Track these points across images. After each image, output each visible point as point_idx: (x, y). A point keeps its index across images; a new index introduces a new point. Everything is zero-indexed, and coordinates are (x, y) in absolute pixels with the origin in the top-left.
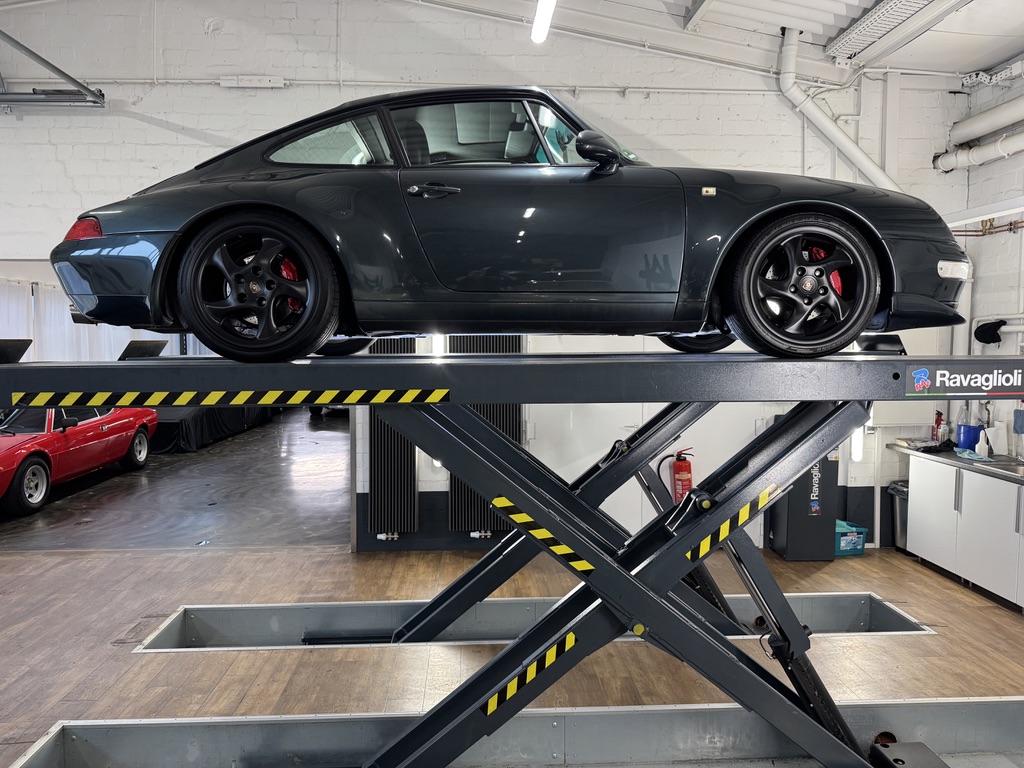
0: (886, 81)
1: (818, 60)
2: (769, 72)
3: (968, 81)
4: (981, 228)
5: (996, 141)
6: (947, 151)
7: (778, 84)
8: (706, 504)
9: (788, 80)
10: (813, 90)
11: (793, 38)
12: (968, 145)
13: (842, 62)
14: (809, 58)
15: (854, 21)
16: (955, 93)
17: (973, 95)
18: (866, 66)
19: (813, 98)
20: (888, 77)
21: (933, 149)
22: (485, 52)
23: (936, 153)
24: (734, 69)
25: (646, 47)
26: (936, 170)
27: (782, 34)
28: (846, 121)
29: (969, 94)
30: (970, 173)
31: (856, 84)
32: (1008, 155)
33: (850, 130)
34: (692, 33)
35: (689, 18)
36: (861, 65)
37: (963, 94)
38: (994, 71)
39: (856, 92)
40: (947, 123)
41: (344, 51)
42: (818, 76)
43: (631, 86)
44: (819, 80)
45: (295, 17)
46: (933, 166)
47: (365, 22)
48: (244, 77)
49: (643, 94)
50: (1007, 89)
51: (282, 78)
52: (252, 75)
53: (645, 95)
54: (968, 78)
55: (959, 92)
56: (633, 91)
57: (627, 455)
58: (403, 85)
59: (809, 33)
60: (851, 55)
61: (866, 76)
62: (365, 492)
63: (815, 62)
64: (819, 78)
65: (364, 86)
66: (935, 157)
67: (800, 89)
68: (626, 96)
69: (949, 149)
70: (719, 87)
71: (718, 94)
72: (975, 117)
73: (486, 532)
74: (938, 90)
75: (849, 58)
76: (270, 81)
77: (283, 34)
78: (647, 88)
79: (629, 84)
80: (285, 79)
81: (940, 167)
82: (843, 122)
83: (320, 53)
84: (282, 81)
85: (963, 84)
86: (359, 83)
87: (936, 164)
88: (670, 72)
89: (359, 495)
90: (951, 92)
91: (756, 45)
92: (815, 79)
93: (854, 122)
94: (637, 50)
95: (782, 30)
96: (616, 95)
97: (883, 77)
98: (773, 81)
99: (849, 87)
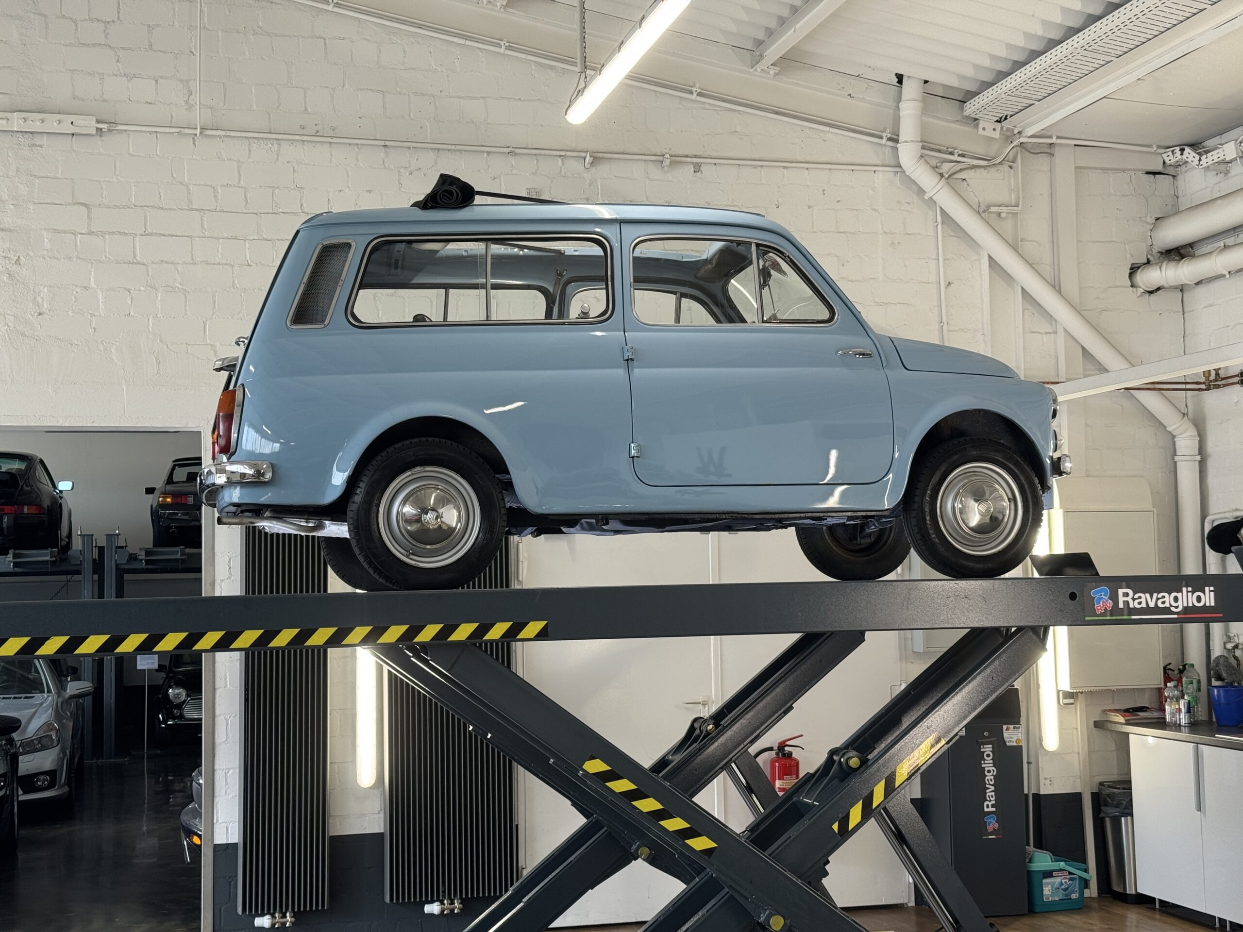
0: (1053, 155)
1: (950, 122)
2: (881, 138)
3: (1170, 158)
4: (1203, 380)
5: (1212, 252)
6: (1148, 262)
7: (896, 156)
9: (908, 154)
10: (946, 168)
11: (910, 89)
12: (1178, 252)
13: (988, 129)
14: (939, 118)
15: (1002, 75)
17: (1179, 178)
18: (1023, 134)
19: (948, 179)
20: (1057, 151)
21: (1128, 256)
22: (441, 91)
23: (1133, 264)
24: (829, 132)
25: (695, 94)
26: (1135, 289)
27: (898, 82)
28: (999, 214)
29: (1174, 176)
30: (1184, 296)
31: (1011, 159)
32: (1229, 272)
33: (1008, 226)
34: (765, 75)
35: (758, 53)
36: (1016, 132)
37: (1166, 176)
38: (1204, 148)
39: (1012, 171)
40: (1146, 217)
41: (202, 79)
42: (954, 145)
43: (674, 153)
44: (956, 151)
45: (116, 19)
46: (1130, 284)
47: (238, 32)
48: (25, 115)
49: (692, 166)
50: (1223, 175)
51: (94, 118)
52: (39, 112)
53: (694, 167)
54: (1170, 153)
55: (1160, 173)
56: (676, 160)
57: (714, 737)
58: (305, 138)
59: (938, 84)
60: (1001, 118)
61: (1024, 148)
62: (229, 842)
63: (951, 125)
64: (956, 149)
65: (238, 137)
66: (1131, 269)
67: (929, 166)
68: (666, 168)
69: (1151, 258)
70: (808, 159)
71: (807, 169)
72: (1184, 213)
73: (452, 903)
74: (1130, 170)
75: (997, 121)
76: (72, 123)
77: (94, 45)
78: (696, 156)
79: (670, 149)
80: (98, 122)
81: (1141, 285)
82: (994, 215)
83: (160, 80)
84: (93, 123)
85: (1164, 162)
86: (229, 133)
87: (1134, 279)
88: (732, 132)
89: (217, 848)
90: (1148, 173)
91: (861, 97)
92: (950, 150)
93: (1010, 215)
94: (680, 97)
95: (897, 78)
96: (651, 166)
97: (1049, 150)
98: (888, 151)
99: (1000, 163)
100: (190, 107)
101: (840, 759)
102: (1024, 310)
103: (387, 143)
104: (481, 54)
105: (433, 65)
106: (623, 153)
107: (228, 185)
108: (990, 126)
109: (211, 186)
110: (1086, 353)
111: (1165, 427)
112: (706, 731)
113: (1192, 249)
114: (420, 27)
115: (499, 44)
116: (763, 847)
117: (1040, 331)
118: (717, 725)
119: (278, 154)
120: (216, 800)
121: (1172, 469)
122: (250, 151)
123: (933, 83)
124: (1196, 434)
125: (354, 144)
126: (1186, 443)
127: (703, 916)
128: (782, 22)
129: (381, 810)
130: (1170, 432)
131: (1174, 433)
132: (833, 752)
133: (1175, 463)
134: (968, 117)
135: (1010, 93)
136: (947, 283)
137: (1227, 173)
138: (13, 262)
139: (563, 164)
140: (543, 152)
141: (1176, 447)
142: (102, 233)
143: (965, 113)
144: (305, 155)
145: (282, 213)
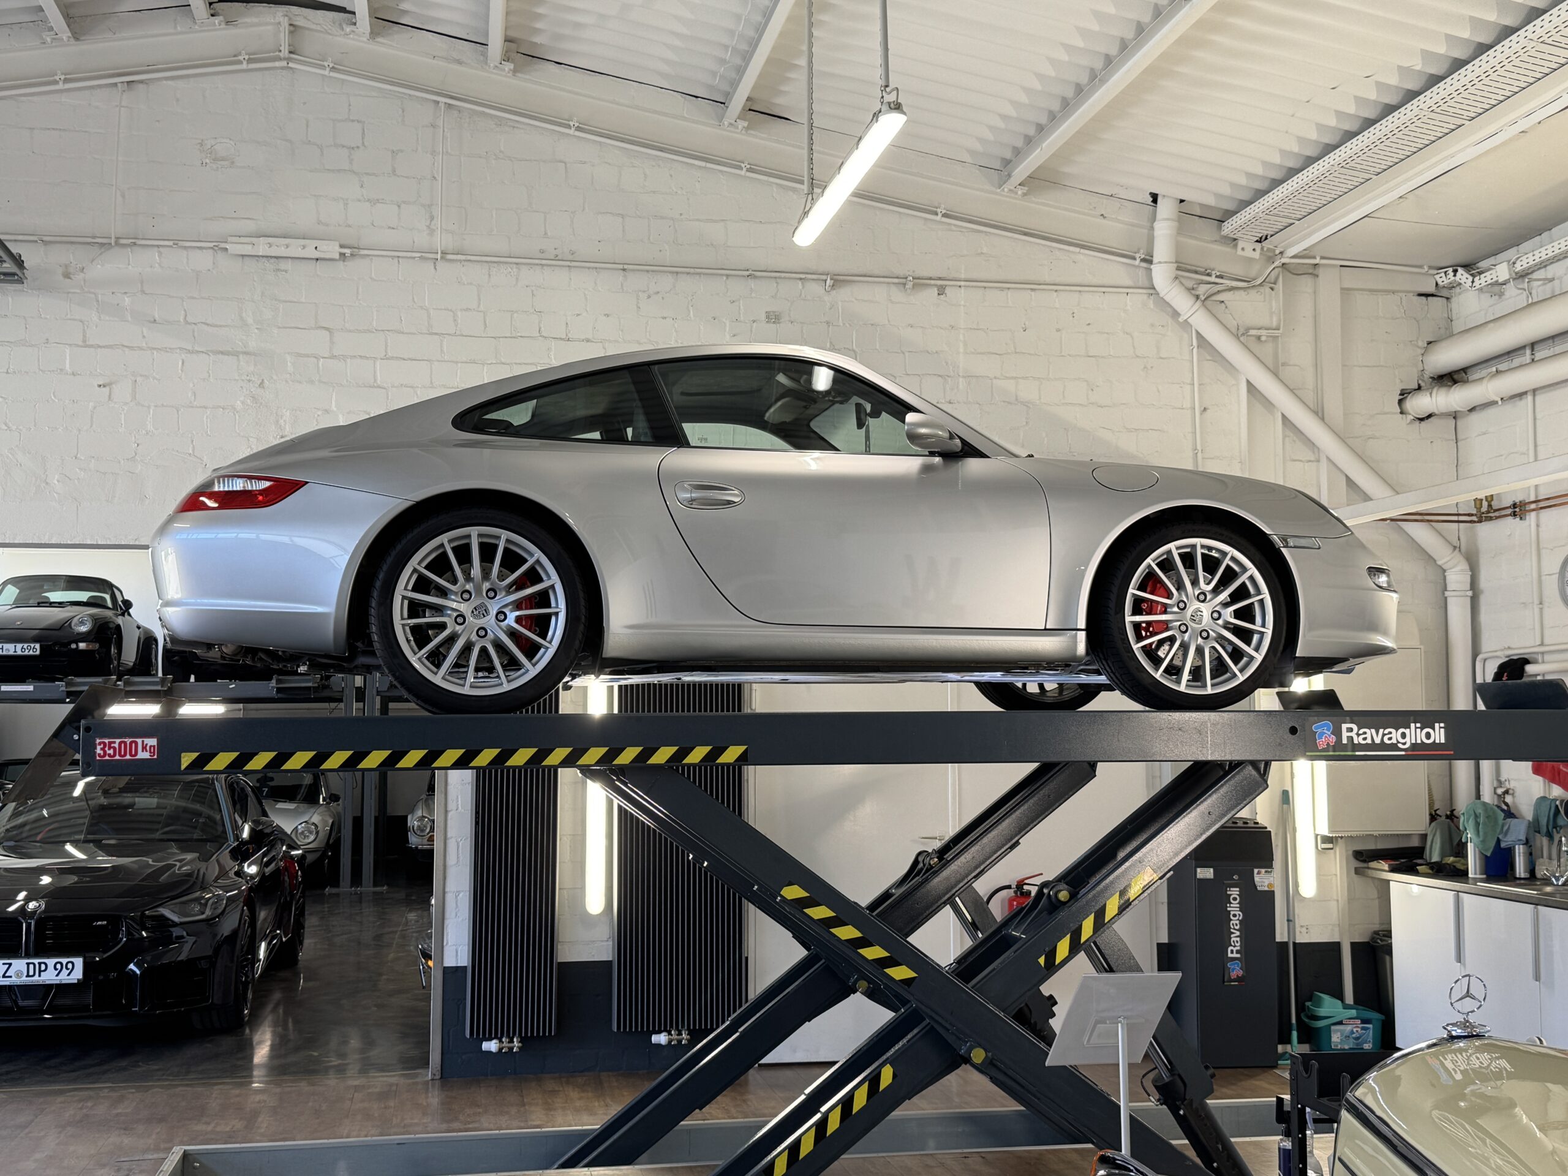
0: (1317, 276)
1: (1207, 242)
2: (1135, 259)
3: (1443, 280)
4: (1474, 512)
5: (1483, 378)
6: (1419, 388)
7: (1150, 279)
9: (1162, 275)
10: (1202, 290)
11: (1165, 208)
12: (1450, 378)
13: (1248, 249)
14: (1196, 238)
15: (1261, 194)
16: (1427, 295)
17: (1453, 300)
18: (1285, 255)
19: (1204, 301)
20: (1321, 271)
21: (1398, 381)
22: (681, 214)
23: (1402, 390)
24: (1079, 253)
25: (940, 215)
26: (1404, 416)
27: (1152, 201)
28: (1259, 338)
29: (1448, 298)
30: (1458, 423)
31: (1272, 281)
32: (1502, 399)
33: (1266, 351)
34: (1013, 195)
35: (1006, 173)
36: (1277, 252)
37: (1439, 298)
38: (1478, 268)
39: (1273, 293)
40: (1417, 341)
41: (443, 204)
42: (1212, 265)
43: (917, 276)
44: (1213, 272)
45: (360, 144)
46: (1399, 411)
47: (480, 157)
48: (271, 240)
49: (936, 289)
50: (1497, 297)
51: (337, 244)
52: (284, 238)
53: (938, 290)
54: (1443, 275)
55: (1433, 295)
56: (920, 283)
57: (937, 871)
58: (544, 262)
59: (1196, 203)
60: (1261, 238)
61: (1286, 269)
62: (459, 965)
63: (1206, 245)
64: (1213, 270)
65: (478, 261)
66: (1400, 395)
67: (1183, 288)
68: (909, 291)
69: (1422, 384)
70: (1058, 280)
71: (1056, 291)
72: (1455, 337)
73: (680, 1034)
74: (1398, 291)
75: (1257, 241)
76: (316, 248)
77: (339, 171)
78: (940, 279)
79: (914, 272)
80: (342, 246)
81: (1411, 412)
82: (1253, 338)
83: (403, 206)
84: (337, 249)
85: (1437, 284)
86: (469, 257)
87: (1404, 406)
88: (979, 254)
89: (447, 971)
90: (1420, 295)
91: (1113, 216)
92: (1208, 271)
93: (1271, 339)
94: (926, 219)
95: (1152, 197)
96: (894, 289)
97: (1313, 271)
98: (1141, 273)
99: (1261, 285)
100: (432, 232)
101: (1049, 893)
102: (1284, 437)
103: (626, 267)
104: (722, 177)
105: (674, 188)
106: (865, 276)
107: (467, 310)
108: (1249, 247)
109: (451, 310)
110: (1350, 483)
111: (1435, 561)
112: (930, 864)
113: (1466, 374)
114: (661, 150)
115: (740, 166)
116: (967, 980)
117: (1301, 459)
118: (941, 858)
119: (517, 279)
120: (447, 922)
121: (1443, 605)
122: (490, 275)
123: (1190, 202)
124: (1468, 568)
125: (593, 268)
126: (1457, 577)
127: (903, 1046)
128: (1029, 140)
129: (610, 938)
130: (1440, 566)
131: (1444, 567)
132: (1045, 885)
133: (1446, 598)
134: (1226, 237)
135: (1268, 212)
136: (1203, 408)
137: (1501, 294)
138: (257, 386)
139: (803, 287)
140: (783, 275)
141: (1447, 582)
142: (344, 358)
143: (1223, 233)
144: (544, 279)
145: (521, 337)
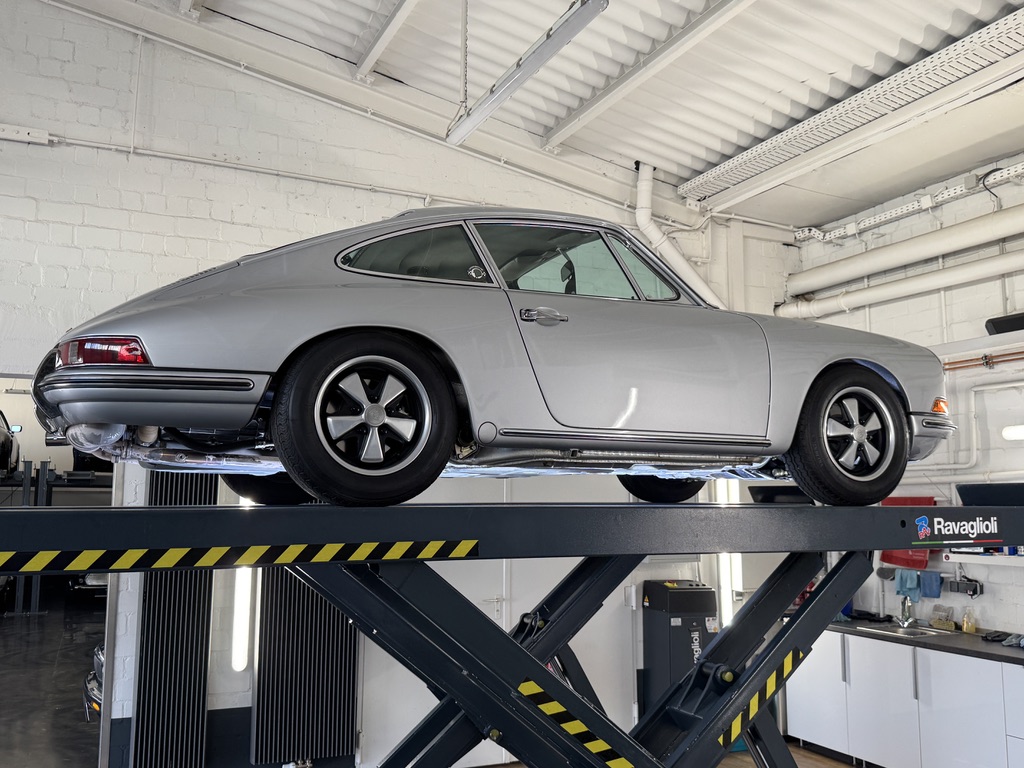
0: (730, 226)
1: (666, 199)
2: (623, 204)
3: (800, 235)
6: (785, 302)
7: (633, 219)
8: (728, 676)
9: (642, 217)
10: (664, 228)
11: (645, 172)
12: (804, 296)
14: (660, 196)
15: (710, 166)
16: (788, 245)
17: (804, 248)
18: (714, 211)
19: (667, 236)
20: (732, 224)
21: (773, 297)
22: (321, 140)
23: (776, 302)
24: (590, 197)
25: (503, 162)
27: (635, 167)
29: (800, 248)
31: (704, 228)
32: (849, 309)
33: (701, 270)
34: (550, 154)
35: (548, 138)
36: (709, 208)
37: (795, 247)
38: (824, 228)
39: (704, 235)
40: (783, 273)
41: (137, 112)
42: (670, 215)
43: (487, 202)
44: (670, 218)
45: (71, 59)
47: (168, 80)
50: (840, 246)
51: (47, 133)
52: (2, 123)
54: (801, 232)
55: (792, 245)
58: (216, 163)
59: (663, 171)
60: (702, 198)
61: (714, 220)
62: (125, 717)
65: (161, 157)
66: (775, 305)
67: (656, 226)
69: (787, 300)
72: (807, 272)
73: (304, 763)
75: (699, 200)
76: (29, 133)
77: (52, 77)
79: (484, 199)
82: (693, 263)
83: (104, 110)
84: (46, 136)
85: (796, 238)
86: (156, 153)
88: (526, 192)
89: (115, 723)
90: (784, 244)
91: (611, 176)
92: (667, 218)
93: (703, 264)
94: (493, 164)
95: (636, 164)
97: (727, 223)
98: (628, 214)
99: (698, 229)
100: (126, 132)
103: (280, 173)
104: (352, 117)
105: (317, 121)
106: (452, 198)
107: (152, 193)
108: (694, 203)
109: (139, 193)
113: (813, 295)
115: (367, 111)
119: (194, 173)
120: (115, 682)
122: (171, 168)
123: (660, 170)
125: (254, 171)
128: (571, 112)
129: (251, 689)
134: (679, 196)
137: (843, 245)
139: (409, 202)
140: (395, 191)
142: (47, 222)
143: (678, 193)
144: (215, 176)
145: (195, 217)
